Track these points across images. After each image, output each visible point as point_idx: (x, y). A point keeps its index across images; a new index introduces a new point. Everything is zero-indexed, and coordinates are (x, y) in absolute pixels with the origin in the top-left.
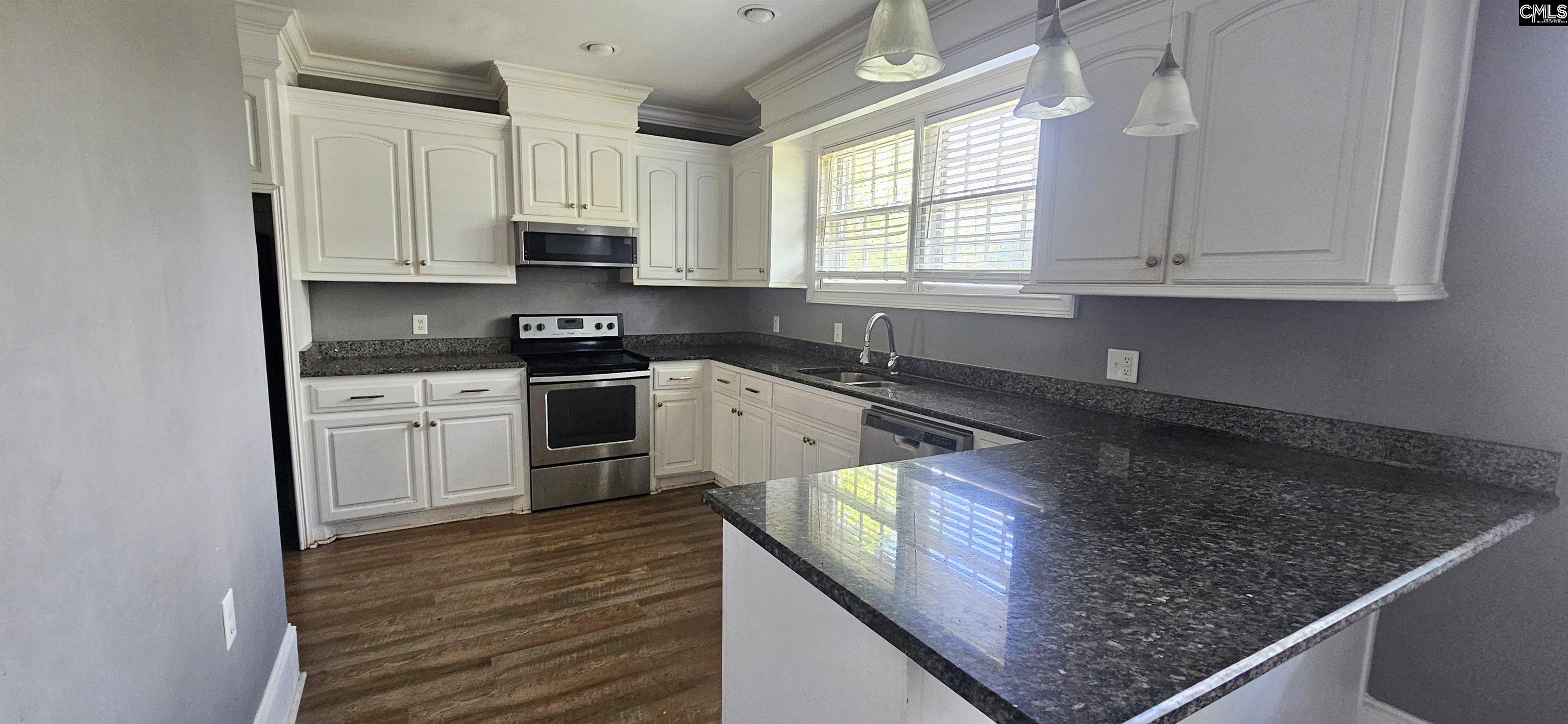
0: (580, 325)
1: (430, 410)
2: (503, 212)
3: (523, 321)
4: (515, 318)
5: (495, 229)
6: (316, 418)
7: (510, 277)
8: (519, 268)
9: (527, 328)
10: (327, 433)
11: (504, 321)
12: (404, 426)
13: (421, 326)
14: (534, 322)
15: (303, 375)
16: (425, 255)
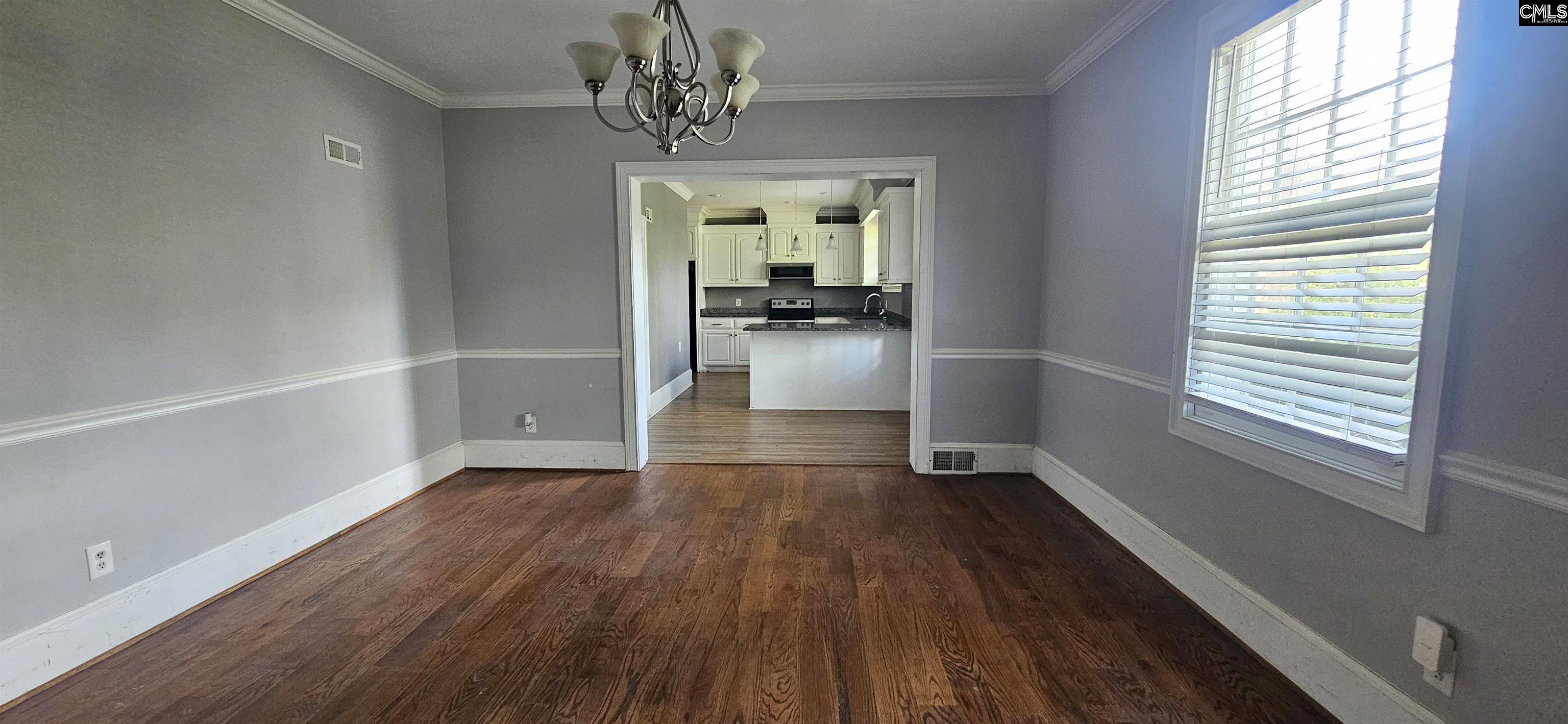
0: (795, 303)
1: (736, 330)
2: (765, 260)
3: (773, 301)
4: (771, 300)
5: (761, 266)
6: (704, 330)
7: (767, 284)
8: (770, 280)
9: (774, 304)
10: (706, 335)
11: (766, 301)
12: (728, 335)
13: (739, 303)
14: (777, 301)
15: (701, 316)
16: (739, 277)
